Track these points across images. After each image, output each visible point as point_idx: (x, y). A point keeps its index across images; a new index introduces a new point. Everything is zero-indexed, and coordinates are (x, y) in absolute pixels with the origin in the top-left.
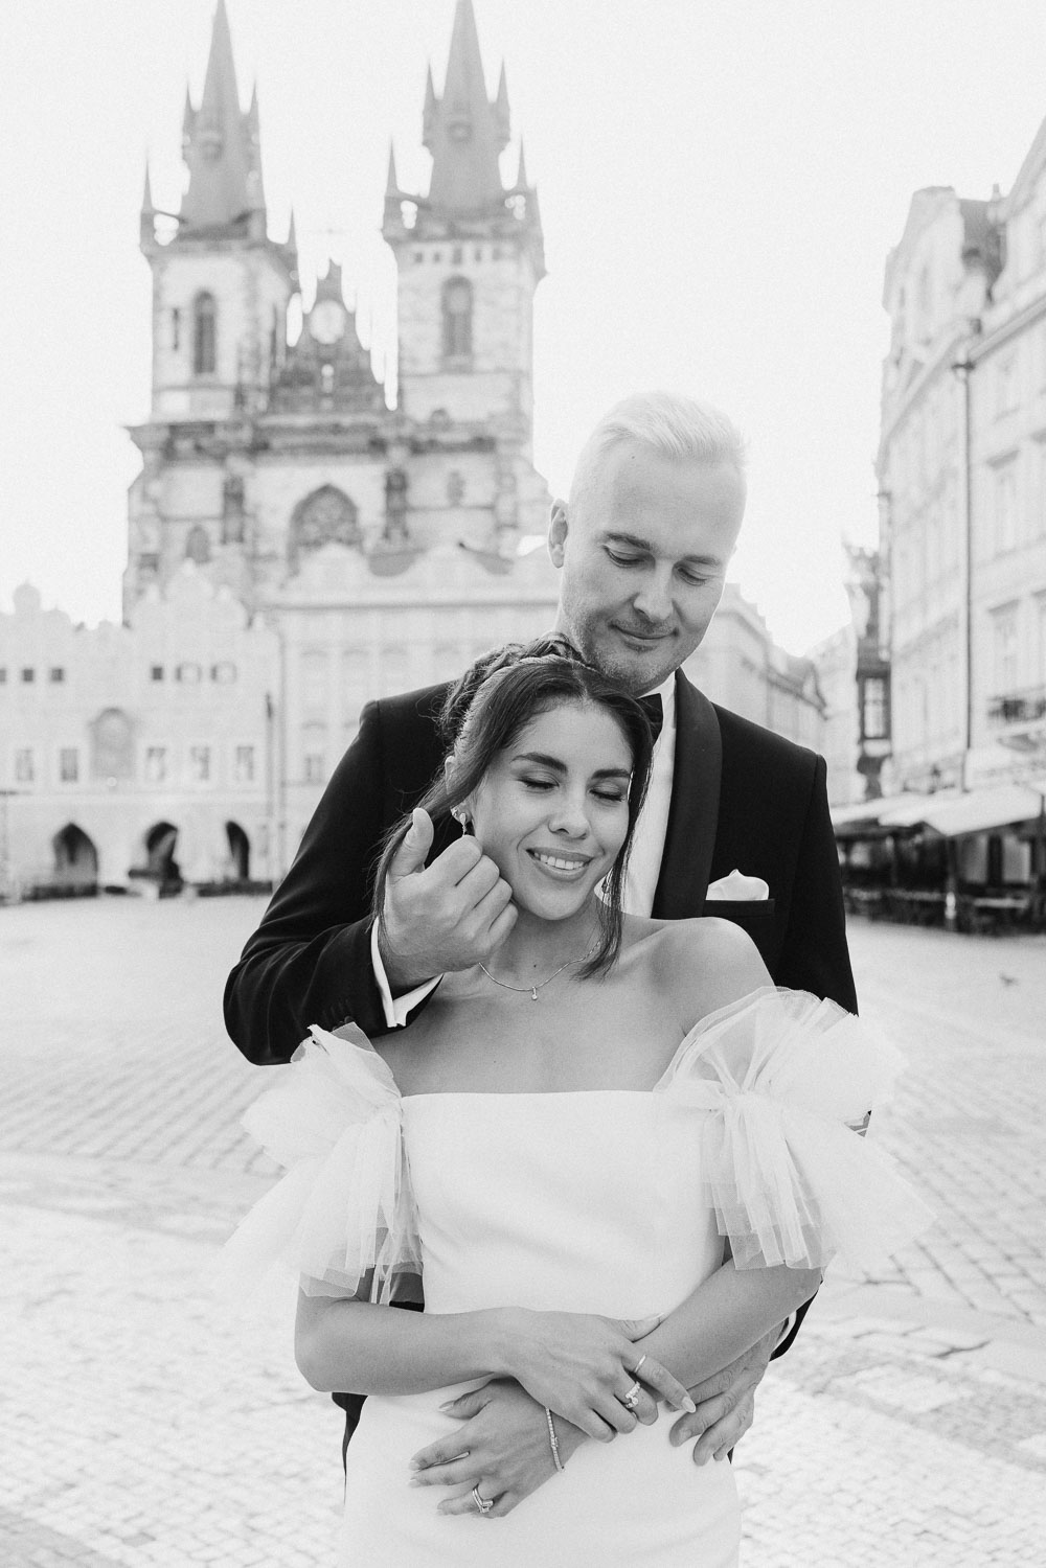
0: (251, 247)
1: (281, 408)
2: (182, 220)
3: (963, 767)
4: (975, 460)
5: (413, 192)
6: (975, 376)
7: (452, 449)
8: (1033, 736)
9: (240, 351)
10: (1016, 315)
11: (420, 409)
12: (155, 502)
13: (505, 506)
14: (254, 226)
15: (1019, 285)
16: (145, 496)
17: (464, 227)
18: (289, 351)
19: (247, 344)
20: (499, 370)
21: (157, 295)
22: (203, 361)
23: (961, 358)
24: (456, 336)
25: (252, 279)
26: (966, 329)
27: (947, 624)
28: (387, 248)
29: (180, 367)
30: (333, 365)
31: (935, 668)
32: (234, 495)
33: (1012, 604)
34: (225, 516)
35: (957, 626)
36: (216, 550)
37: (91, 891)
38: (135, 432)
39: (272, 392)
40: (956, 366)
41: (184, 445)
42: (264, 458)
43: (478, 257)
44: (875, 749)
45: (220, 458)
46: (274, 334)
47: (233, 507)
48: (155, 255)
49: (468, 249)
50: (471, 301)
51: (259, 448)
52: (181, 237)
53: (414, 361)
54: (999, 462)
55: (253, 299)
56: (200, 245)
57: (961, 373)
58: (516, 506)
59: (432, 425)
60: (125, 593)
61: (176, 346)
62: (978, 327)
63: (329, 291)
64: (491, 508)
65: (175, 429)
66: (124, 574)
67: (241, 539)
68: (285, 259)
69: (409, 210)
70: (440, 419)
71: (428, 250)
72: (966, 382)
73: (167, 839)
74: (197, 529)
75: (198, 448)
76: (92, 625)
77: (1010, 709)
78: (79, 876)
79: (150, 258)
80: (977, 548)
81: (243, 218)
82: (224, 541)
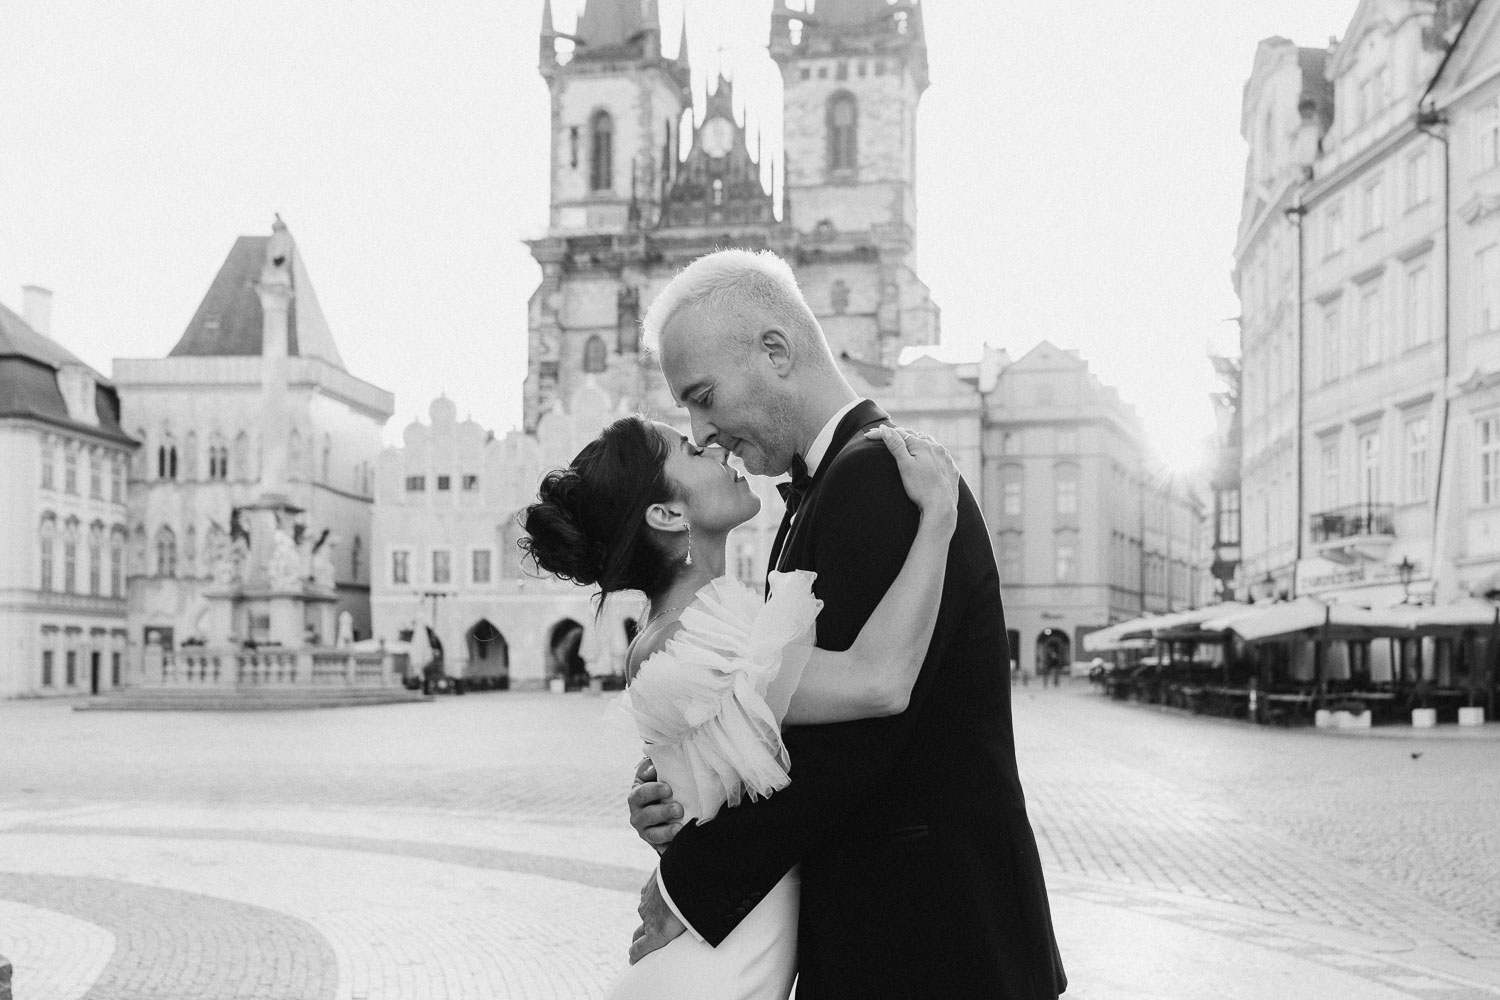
0: (645, 67)
1: (673, 222)
2: (579, 42)
3: (1294, 574)
4: (1307, 296)
5: (799, 8)
6: (1307, 220)
7: (837, 259)
8: (1348, 550)
9: (634, 167)
10: (1341, 167)
11: (805, 221)
12: (556, 313)
13: (887, 314)
14: (649, 48)
15: (1344, 140)
16: (545, 307)
17: (848, 42)
18: (680, 166)
19: (640, 159)
20: (882, 181)
21: (556, 115)
22: (600, 177)
23: (1296, 204)
24: (841, 148)
25: (646, 97)
26: (1300, 176)
27: (1282, 444)
28: (774, 66)
29: (577, 184)
30: (722, 180)
31: (1274, 483)
32: (629, 307)
33: (1335, 430)
34: (620, 326)
35: (1291, 446)
36: (612, 358)
37: (502, 684)
38: (535, 245)
39: (665, 205)
40: (1291, 211)
41: (582, 259)
42: (656, 270)
43: (862, 72)
44: (1228, 555)
45: (616, 271)
46: (666, 150)
47: (628, 317)
48: (554, 76)
49: (853, 65)
50: (855, 115)
51: (653, 261)
52: (578, 58)
53: (800, 174)
54: (1329, 299)
55: (646, 117)
56: (597, 66)
57: (1295, 217)
58: (898, 313)
59: (817, 235)
60: (526, 399)
61: (574, 164)
62: (1310, 174)
63: (720, 106)
64: (873, 315)
65: (573, 243)
66: (525, 382)
67: (636, 349)
68: (677, 76)
69: (796, 26)
70: (824, 229)
71: (815, 66)
72: (1300, 226)
73: (572, 635)
74: (594, 338)
75: (595, 261)
76: (500, 436)
77: (1330, 525)
78: (491, 669)
79: (550, 79)
80: (1307, 376)
81: (638, 38)
82: (619, 351)
